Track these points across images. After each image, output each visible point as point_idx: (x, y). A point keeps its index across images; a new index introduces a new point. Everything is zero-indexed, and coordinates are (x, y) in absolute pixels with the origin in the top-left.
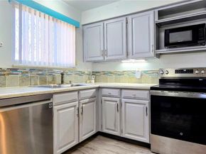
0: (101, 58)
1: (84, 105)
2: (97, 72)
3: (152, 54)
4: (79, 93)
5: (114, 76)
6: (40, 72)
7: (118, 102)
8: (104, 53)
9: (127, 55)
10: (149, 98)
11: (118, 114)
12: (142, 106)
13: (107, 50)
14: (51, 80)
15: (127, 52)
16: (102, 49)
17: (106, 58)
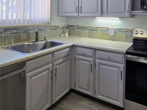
0: (76, 14)
1: (58, 66)
2: (70, 26)
3: (127, 14)
4: (52, 55)
5: (87, 31)
6: (15, 31)
7: (92, 63)
8: (79, 9)
9: (102, 13)
10: (124, 62)
11: (92, 75)
12: (117, 69)
13: (81, 7)
14: (25, 38)
15: (102, 11)
16: (77, 5)
17: (80, 15)
